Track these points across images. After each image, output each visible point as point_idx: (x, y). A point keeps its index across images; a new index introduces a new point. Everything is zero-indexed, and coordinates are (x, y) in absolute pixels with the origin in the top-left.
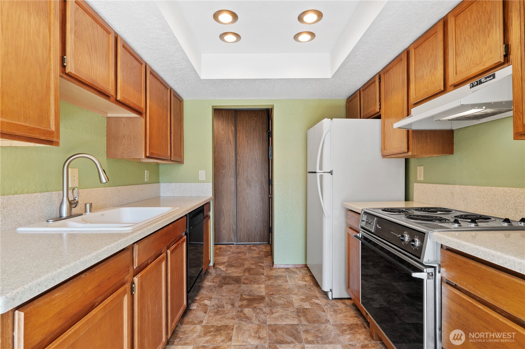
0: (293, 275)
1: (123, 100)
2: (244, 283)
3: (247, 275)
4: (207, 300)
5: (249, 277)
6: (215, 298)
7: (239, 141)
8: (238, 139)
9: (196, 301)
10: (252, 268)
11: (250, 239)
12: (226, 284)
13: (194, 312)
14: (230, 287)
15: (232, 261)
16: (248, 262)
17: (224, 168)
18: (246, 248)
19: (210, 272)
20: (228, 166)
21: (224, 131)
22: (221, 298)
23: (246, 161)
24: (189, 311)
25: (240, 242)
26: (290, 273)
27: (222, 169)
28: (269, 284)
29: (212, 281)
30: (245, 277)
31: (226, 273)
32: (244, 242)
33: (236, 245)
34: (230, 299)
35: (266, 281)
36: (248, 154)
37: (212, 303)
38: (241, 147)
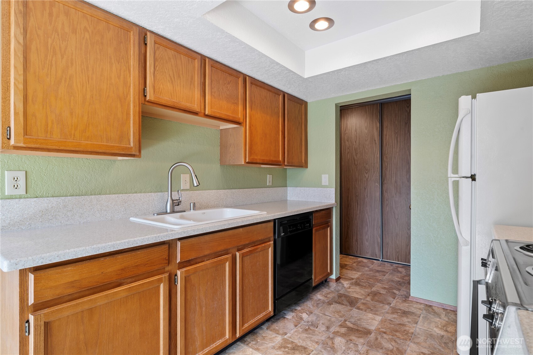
0: (432, 316)
1: (212, 114)
2: (358, 308)
3: (369, 300)
4: (306, 313)
5: (369, 303)
6: (315, 314)
7: (385, 140)
8: (384, 136)
9: (295, 311)
10: (380, 293)
11: (400, 258)
12: (337, 303)
13: (286, 321)
14: (339, 307)
15: (362, 279)
16: (380, 284)
17: (367, 172)
18: (391, 268)
19: (330, 285)
20: (371, 170)
21: (367, 130)
22: (322, 317)
23: (395, 162)
24: (282, 318)
25: (386, 259)
26: (430, 313)
27: (365, 173)
28: (389, 318)
29: (326, 296)
30: (365, 302)
31: (347, 291)
32: (391, 260)
33: (381, 262)
34: (330, 320)
35: (387, 313)
36: (397, 154)
37: (309, 318)
38: (389, 146)
